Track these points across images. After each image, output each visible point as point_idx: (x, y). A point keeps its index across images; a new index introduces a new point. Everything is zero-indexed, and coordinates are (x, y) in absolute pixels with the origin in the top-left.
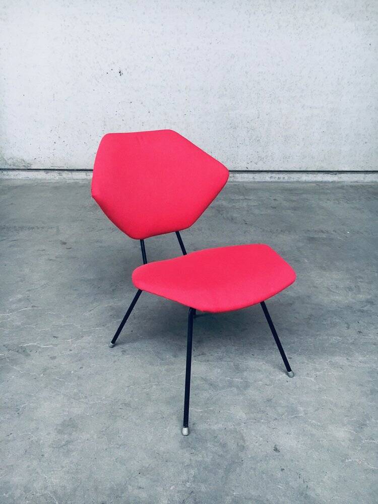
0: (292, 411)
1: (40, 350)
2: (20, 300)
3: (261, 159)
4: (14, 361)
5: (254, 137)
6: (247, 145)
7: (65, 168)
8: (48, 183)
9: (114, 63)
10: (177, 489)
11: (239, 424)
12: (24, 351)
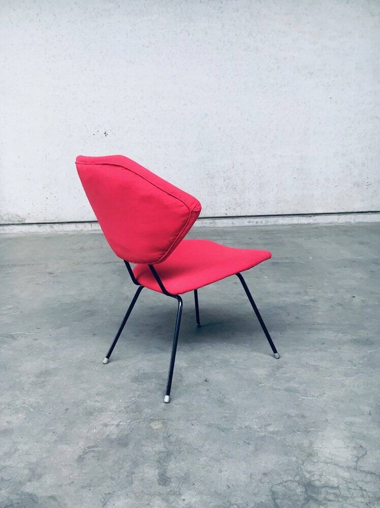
0: (225, 361)
1: (25, 336)
2: (10, 309)
3: (239, 205)
4: (5, 343)
6: (224, 193)
7: (57, 221)
8: (40, 235)
9: (100, 126)
10: (125, 401)
12: (12, 337)
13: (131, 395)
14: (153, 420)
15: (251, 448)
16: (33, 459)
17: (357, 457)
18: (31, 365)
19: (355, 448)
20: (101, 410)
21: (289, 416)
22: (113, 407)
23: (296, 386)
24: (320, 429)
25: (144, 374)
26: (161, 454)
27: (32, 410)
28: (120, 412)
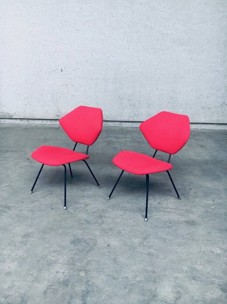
0: (119, 233)
1: (15, 207)
2: (6, 186)
3: (135, 115)
4: (4, 212)
5: (132, 104)
6: (128, 108)
7: (31, 118)
8: (21, 126)
9: (58, 65)
10: (67, 257)
11: (96, 237)
12: (8, 208)
13: (70, 253)
14: (81, 270)
15: (127, 290)
16: (22, 292)
17: (176, 298)
18: (19, 229)
19: (176, 293)
20: (56, 262)
21: (148, 272)
22: (61, 261)
23: (153, 251)
24: (161, 280)
25: (77, 239)
26: (84, 292)
27: (21, 260)
28: (64, 264)
